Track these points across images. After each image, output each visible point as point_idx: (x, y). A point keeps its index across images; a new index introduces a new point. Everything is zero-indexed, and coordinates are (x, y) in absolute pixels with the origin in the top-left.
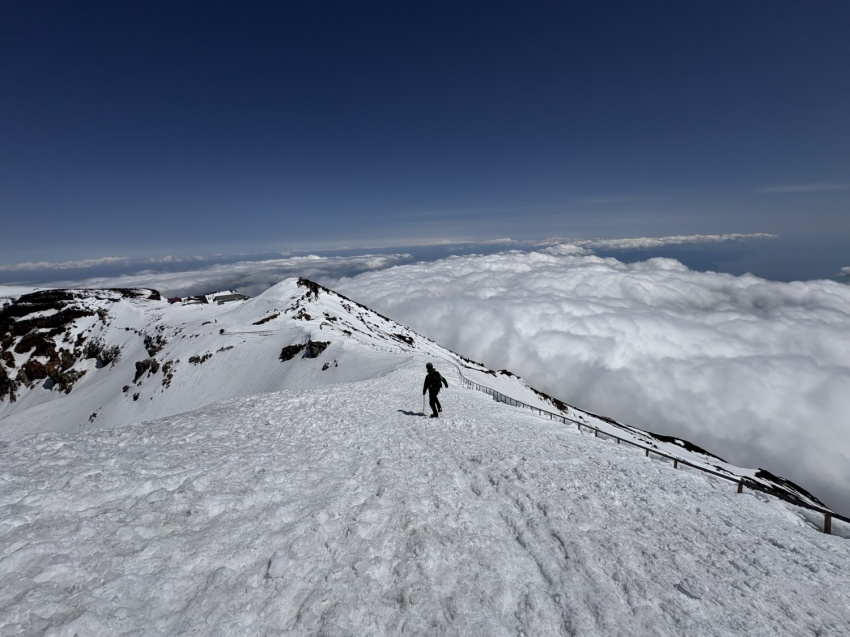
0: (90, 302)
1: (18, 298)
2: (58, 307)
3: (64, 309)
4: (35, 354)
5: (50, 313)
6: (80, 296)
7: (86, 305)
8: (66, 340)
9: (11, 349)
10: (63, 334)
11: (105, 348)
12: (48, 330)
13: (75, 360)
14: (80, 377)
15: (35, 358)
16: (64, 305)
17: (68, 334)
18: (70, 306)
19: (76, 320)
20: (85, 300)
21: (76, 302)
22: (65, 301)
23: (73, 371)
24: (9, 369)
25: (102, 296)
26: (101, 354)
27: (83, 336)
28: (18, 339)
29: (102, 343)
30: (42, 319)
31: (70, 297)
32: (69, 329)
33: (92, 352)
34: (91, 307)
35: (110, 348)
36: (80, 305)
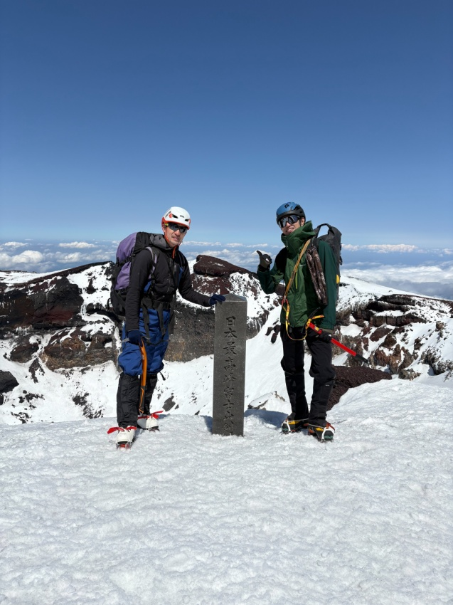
0: (425, 311)
1: (380, 297)
2: (403, 310)
3: (407, 313)
4: (383, 345)
5: (397, 313)
6: (419, 304)
7: (423, 313)
8: (403, 340)
9: (368, 336)
10: (403, 334)
11: (440, 359)
12: (393, 328)
13: (412, 361)
14: (415, 377)
15: (382, 348)
16: (407, 310)
17: (406, 335)
18: (411, 311)
19: (413, 324)
20: (422, 308)
21: (416, 309)
22: (409, 306)
23: (412, 371)
24: (364, 351)
25: (434, 307)
26: (436, 363)
27: (421, 342)
28: (373, 329)
29: (438, 354)
30: (391, 317)
31: (413, 303)
32: (407, 331)
33: (429, 359)
34: (426, 316)
35: (444, 361)
36: (418, 312)
